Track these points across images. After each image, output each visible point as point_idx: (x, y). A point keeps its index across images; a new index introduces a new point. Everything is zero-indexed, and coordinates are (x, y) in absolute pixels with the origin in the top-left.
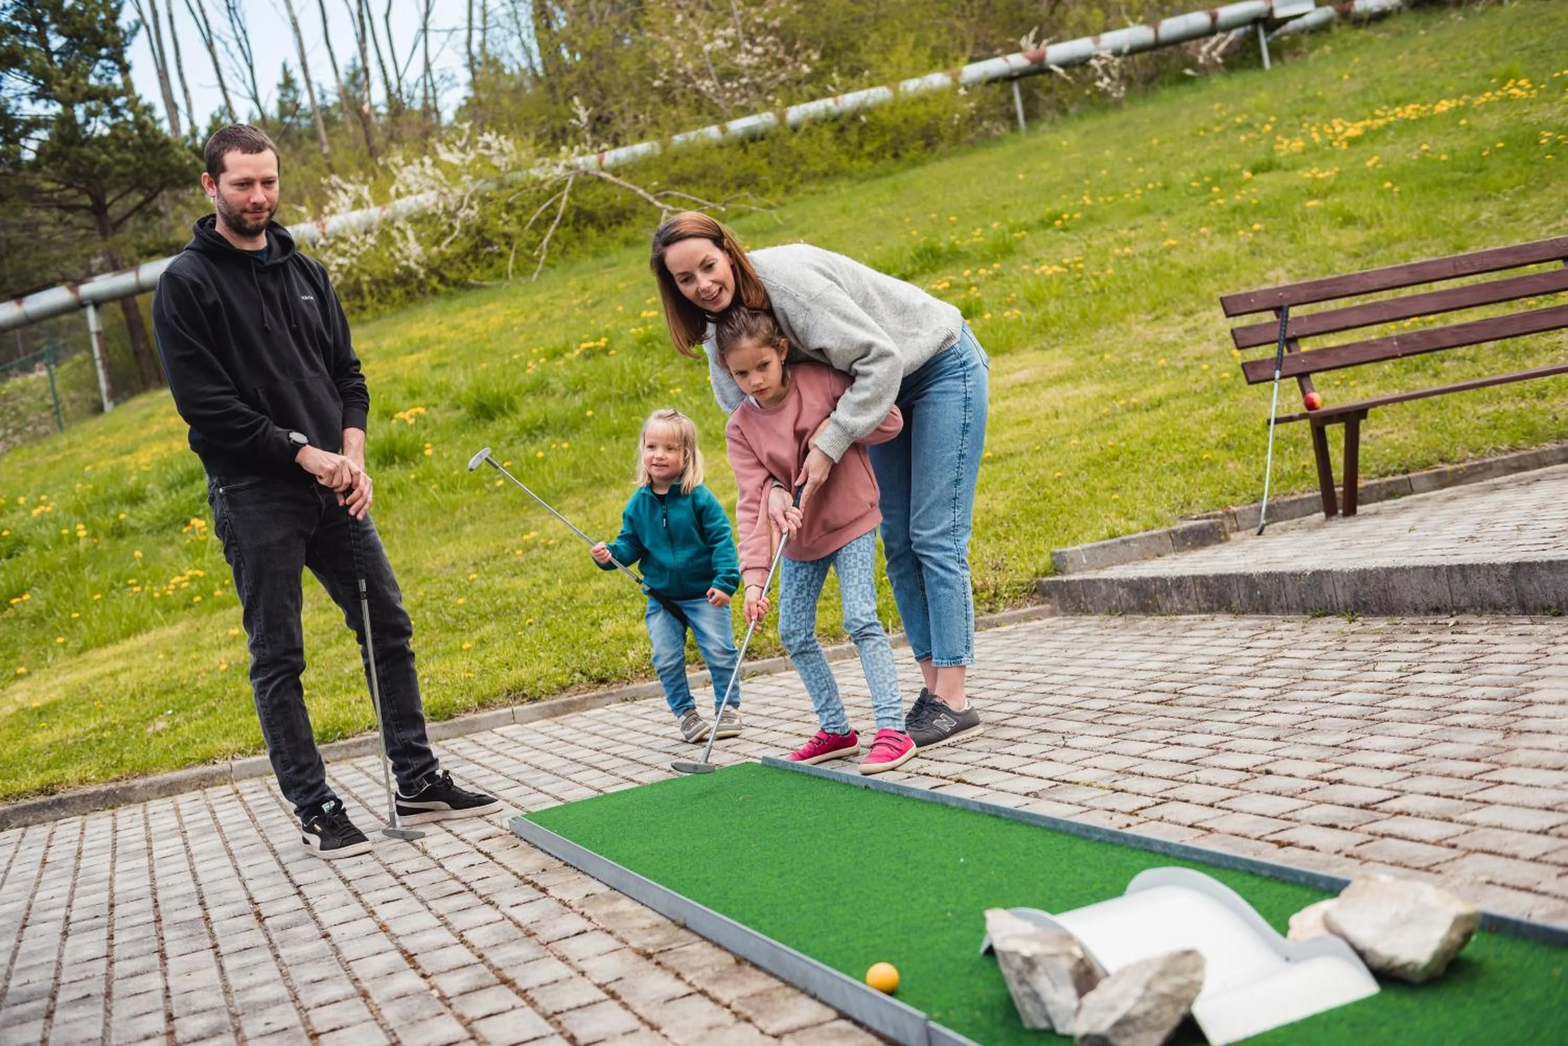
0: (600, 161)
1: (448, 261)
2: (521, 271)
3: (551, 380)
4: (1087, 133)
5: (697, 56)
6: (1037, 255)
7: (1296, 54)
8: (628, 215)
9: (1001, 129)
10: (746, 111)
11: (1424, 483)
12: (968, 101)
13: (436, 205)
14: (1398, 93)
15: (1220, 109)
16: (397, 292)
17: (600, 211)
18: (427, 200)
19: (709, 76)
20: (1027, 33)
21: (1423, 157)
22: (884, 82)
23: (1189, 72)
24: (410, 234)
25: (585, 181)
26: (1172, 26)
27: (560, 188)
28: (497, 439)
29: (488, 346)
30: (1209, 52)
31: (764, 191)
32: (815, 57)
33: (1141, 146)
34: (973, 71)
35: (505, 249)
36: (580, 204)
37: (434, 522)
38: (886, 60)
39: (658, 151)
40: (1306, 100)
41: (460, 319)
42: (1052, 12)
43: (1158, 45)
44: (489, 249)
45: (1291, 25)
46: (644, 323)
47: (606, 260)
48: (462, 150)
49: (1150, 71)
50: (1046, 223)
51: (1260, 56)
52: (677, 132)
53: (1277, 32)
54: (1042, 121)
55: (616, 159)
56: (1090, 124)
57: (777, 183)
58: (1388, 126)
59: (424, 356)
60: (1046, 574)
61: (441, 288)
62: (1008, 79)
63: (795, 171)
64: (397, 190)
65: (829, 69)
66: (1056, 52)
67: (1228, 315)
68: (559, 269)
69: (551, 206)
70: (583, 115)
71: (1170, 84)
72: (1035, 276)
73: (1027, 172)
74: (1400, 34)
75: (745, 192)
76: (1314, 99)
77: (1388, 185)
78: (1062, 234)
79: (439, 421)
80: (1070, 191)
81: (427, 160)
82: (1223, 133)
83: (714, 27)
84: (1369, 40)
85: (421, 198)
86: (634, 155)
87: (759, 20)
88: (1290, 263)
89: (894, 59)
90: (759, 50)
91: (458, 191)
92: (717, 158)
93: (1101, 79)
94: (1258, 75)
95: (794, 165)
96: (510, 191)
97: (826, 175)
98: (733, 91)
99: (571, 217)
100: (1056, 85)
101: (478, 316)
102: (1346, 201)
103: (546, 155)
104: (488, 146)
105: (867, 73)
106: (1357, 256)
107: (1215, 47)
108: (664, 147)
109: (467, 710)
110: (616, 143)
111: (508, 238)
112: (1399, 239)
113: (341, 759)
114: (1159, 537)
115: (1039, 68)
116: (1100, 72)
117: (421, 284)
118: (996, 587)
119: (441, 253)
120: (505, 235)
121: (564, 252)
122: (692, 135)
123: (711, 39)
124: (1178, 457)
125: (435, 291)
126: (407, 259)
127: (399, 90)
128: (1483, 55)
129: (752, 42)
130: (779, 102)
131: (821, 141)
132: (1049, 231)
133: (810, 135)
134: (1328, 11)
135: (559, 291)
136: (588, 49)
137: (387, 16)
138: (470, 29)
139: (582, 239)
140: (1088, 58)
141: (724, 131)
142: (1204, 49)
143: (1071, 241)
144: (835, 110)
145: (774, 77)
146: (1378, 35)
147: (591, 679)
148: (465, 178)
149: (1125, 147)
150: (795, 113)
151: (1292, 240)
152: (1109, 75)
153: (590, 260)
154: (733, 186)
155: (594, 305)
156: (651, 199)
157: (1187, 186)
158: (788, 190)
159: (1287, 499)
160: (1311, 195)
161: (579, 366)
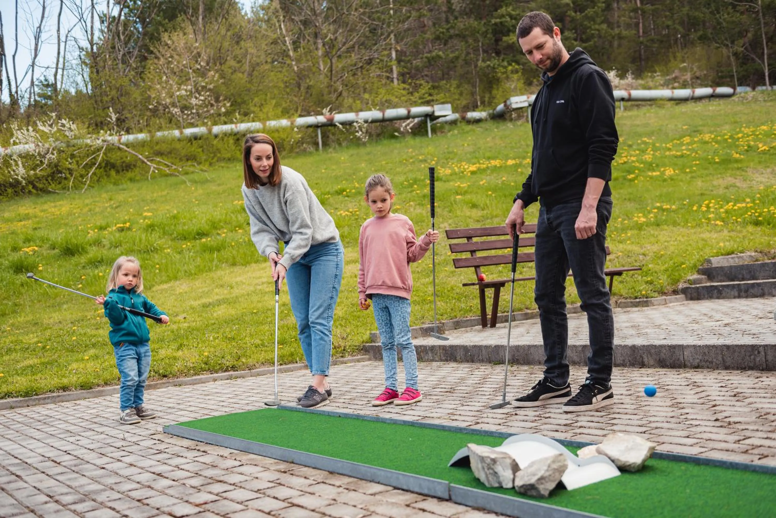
0: (119, 140)
1: (39, 179)
2: (76, 187)
3: (103, 240)
4: (352, 155)
5: (171, 97)
6: (337, 206)
7: (442, 132)
8: (132, 167)
9: (312, 149)
10: (192, 125)
11: (520, 317)
12: (298, 134)
13: (35, 151)
14: (488, 154)
15: (412, 152)
16: (10, 191)
17: (118, 163)
18: (30, 147)
19: (176, 107)
20: (327, 107)
21: (503, 182)
22: (260, 120)
23: (396, 134)
24: (20, 163)
25: (111, 148)
26: (391, 113)
27: (99, 150)
28: (77, 265)
29: (63, 222)
30: (406, 126)
31: (200, 163)
32: (228, 105)
33: (377, 164)
34: (301, 121)
35: (68, 176)
36: (109, 159)
37: (45, 302)
38: (261, 110)
39: (149, 139)
40: (449, 153)
41: (46, 207)
42: (337, 99)
43: (383, 120)
44: (60, 175)
45: (441, 120)
46: (145, 218)
47: (121, 187)
48: (51, 126)
49: (378, 131)
50: (339, 192)
51: (427, 131)
52: (158, 131)
53: (435, 122)
54: (330, 147)
55: (128, 140)
56: (353, 151)
57: (206, 160)
58: (488, 168)
59: (29, 223)
60: (367, 342)
61: (34, 191)
62: (316, 126)
63: (215, 156)
64: (14, 141)
65: (235, 111)
66: (339, 117)
67: (449, 238)
68: (96, 188)
69: (94, 158)
70: (114, 117)
71: (387, 138)
72: (337, 215)
73: (325, 169)
74: (487, 130)
75: (190, 163)
76: (452, 152)
77: (490, 193)
78: (346, 198)
79: (45, 254)
80: (346, 180)
81: (30, 128)
82: (413, 162)
83: (180, 85)
84: (473, 130)
85: (27, 146)
86: (137, 138)
87: (203, 84)
88: (450, 221)
89: (265, 110)
90: (202, 98)
91: (47, 145)
92: (178, 146)
93: (358, 132)
94: (427, 139)
95: (214, 153)
96: (74, 148)
97: (229, 159)
98: (188, 115)
99: (103, 165)
100: (338, 132)
101: (55, 207)
102: (474, 198)
103: (93, 133)
104: (63, 125)
105: (252, 115)
106: (478, 221)
107: (408, 124)
108: (152, 137)
109: (99, 386)
110: (128, 131)
111: (70, 171)
112: (496, 216)
113: (35, 405)
114: (416, 330)
115: (331, 124)
116: (357, 129)
117: (23, 188)
118: (345, 347)
119: (36, 174)
120: (69, 169)
121: (98, 181)
122: (166, 133)
123: (179, 89)
124: (416, 298)
125: (30, 192)
126: (17, 175)
127: (17, 92)
128: (523, 143)
129: (200, 94)
130: (209, 123)
131: (228, 143)
132: (340, 196)
133: (223, 140)
134: (456, 116)
135: (97, 199)
136: (118, 86)
137: (14, 57)
138: (57, 68)
139: (108, 176)
140: (353, 122)
141: (181, 133)
142: (404, 125)
143: (351, 202)
144: (235, 130)
145: (208, 111)
146: (477, 129)
147: (159, 375)
148: (51, 139)
149: (370, 163)
150: (216, 129)
151: (450, 211)
152: (361, 131)
153: (112, 186)
154: (184, 159)
155: (117, 207)
156: (145, 160)
157: (402, 184)
158: (211, 164)
159: (465, 319)
160: (457, 194)
161: (117, 235)
